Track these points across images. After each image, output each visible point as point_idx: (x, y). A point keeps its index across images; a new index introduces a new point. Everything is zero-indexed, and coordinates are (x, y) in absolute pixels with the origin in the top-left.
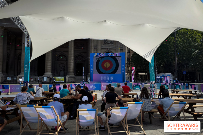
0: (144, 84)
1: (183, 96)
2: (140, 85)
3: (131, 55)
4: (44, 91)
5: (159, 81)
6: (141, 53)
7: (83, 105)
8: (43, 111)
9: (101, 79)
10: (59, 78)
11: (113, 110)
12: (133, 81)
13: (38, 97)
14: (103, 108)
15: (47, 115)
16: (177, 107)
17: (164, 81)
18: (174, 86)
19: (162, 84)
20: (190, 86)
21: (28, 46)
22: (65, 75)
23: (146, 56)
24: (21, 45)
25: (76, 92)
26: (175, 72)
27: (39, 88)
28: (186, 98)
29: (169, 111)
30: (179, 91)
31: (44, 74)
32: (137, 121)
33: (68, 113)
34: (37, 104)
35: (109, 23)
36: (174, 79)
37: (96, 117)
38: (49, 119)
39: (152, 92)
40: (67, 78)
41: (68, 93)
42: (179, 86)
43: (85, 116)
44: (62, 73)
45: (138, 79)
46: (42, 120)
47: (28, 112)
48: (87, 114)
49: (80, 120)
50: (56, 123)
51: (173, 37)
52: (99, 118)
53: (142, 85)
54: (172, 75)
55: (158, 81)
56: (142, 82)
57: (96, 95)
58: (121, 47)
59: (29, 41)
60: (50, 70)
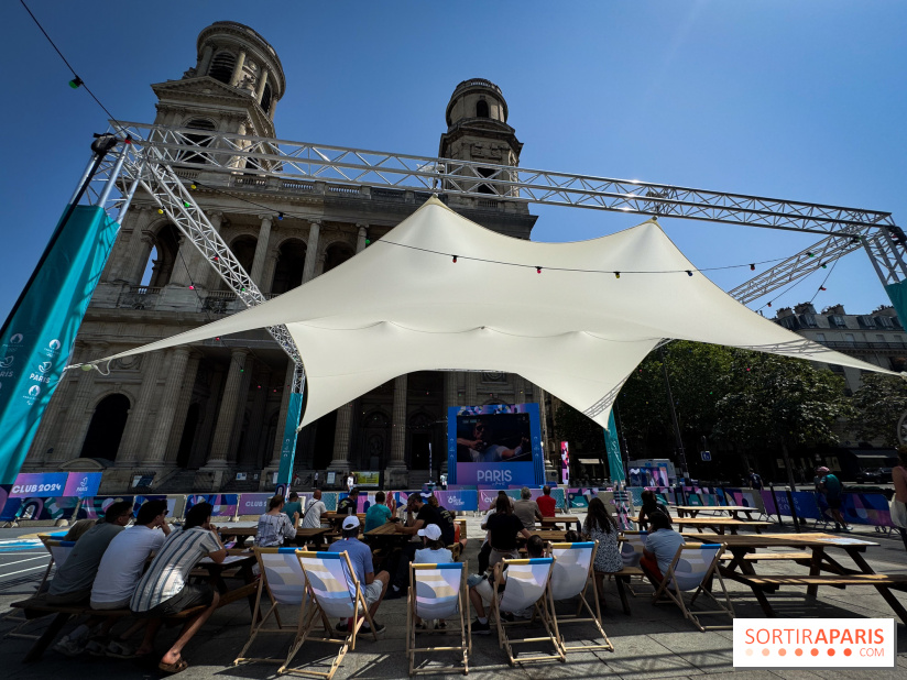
0: (596, 490)
1: (712, 526)
2: (587, 493)
3: (555, 410)
4: (325, 510)
5: (637, 483)
6: (581, 405)
7: (427, 551)
8: (318, 568)
9: (479, 478)
10: (367, 474)
11: (510, 568)
12: (566, 482)
13: (308, 526)
14: (483, 563)
15: (329, 580)
16: (695, 560)
17: (652, 483)
18: (682, 497)
19: (646, 489)
20: (728, 496)
21: (298, 390)
22: (381, 469)
23: (593, 412)
24: (281, 391)
25: (410, 514)
26: (678, 454)
27: (312, 500)
28: (721, 533)
29: (677, 573)
30: (697, 511)
31: (329, 464)
32: (584, 605)
33: (385, 574)
34: (305, 547)
35: (491, 331)
36: (680, 476)
37: (462, 589)
38: (332, 593)
39: (622, 515)
40: (387, 474)
41: (387, 515)
42: (698, 495)
43: (431, 584)
44: (375, 460)
45: (580, 476)
46: (313, 595)
47: (277, 570)
48: (436, 578)
49: (419, 599)
50: (351, 604)
51: (657, 362)
52: (473, 592)
53: (592, 493)
54: (672, 464)
55: (634, 481)
56: (593, 484)
57: (463, 523)
58: (526, 390)
59: (303, 379)
60: (346, 453)
